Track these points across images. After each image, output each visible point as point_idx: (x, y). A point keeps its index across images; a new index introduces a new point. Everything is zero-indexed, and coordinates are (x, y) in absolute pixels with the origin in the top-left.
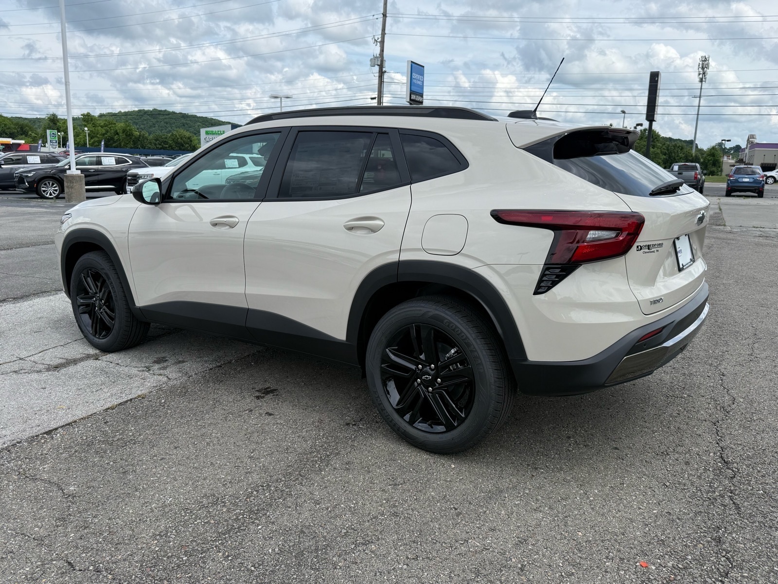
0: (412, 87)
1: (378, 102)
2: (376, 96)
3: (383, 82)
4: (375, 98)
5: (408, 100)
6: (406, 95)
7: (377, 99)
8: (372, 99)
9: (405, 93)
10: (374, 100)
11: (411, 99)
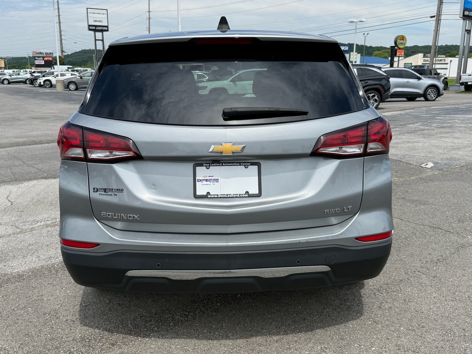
0: (465, 5)
1: (436, 19)
2: (435, 15)
3: (443, 3)
4: (434, 17)
5: (462, 16)
6: (460, 12)
7: (436, 17)
8: (431, 17)
9: (459, 11)
10: (434, 18)
11: (464, 15)
